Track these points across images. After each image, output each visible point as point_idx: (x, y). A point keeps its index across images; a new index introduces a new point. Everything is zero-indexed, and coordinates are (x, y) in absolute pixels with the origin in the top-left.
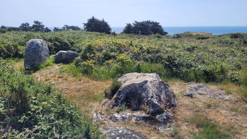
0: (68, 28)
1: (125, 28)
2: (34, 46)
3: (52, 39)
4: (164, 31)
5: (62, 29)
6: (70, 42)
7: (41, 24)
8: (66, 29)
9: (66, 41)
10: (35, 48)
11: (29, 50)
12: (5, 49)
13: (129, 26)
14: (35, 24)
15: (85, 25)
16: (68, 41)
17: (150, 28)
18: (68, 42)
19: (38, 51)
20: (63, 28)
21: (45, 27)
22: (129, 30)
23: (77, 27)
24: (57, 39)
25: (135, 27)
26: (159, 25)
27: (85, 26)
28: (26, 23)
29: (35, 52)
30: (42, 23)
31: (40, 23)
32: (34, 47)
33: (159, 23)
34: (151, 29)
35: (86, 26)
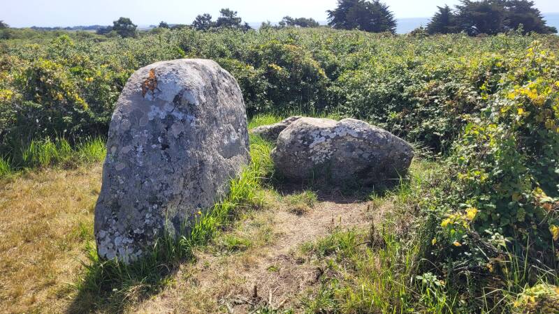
0: (292, 22)
1: (434, 19)
2: (160, 103)
3: (261, 53)
4: (546, 25)
5: (278, 25)
6: (323, 66)
7: (234, 17)
8: (286, 25)
9: (308, 59)
10: (170, 120)
11: (128, 132)
12: (79, 100)
13: (445, 12)
14: (222, 17)
15: (331, 13)
16: (316, 59)
17: (507, 18)
18: (315, 64)
19: (181, 135)
20: (280, 23)
21: (242, 23)
22: (443, 23)
23: (311, 20)
24: (276, 55)
25: (462, 16)
26: (532, 7)
27: (331, 16)
28: (205, 15)
29: (165, 146)
30: (236, 13)
31: (232, 13)
32: (163, 115)
33: (531, 4)
34: (508, 21)
35: (333, 18)
